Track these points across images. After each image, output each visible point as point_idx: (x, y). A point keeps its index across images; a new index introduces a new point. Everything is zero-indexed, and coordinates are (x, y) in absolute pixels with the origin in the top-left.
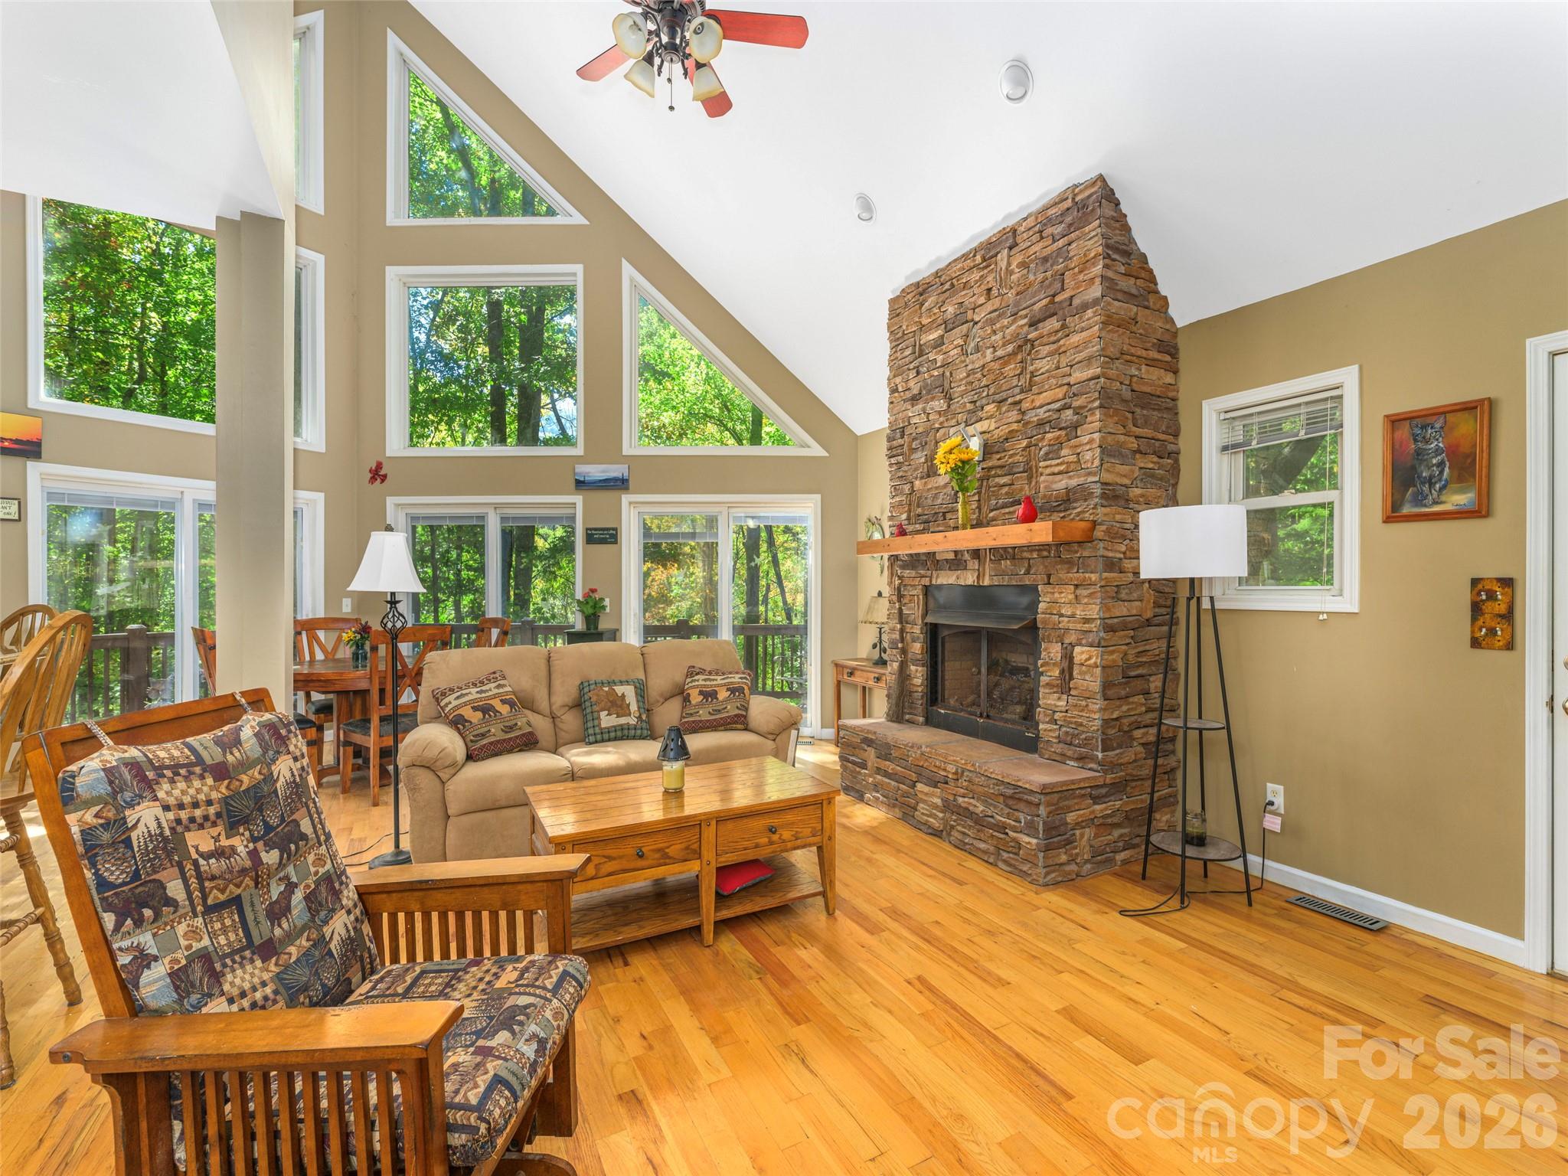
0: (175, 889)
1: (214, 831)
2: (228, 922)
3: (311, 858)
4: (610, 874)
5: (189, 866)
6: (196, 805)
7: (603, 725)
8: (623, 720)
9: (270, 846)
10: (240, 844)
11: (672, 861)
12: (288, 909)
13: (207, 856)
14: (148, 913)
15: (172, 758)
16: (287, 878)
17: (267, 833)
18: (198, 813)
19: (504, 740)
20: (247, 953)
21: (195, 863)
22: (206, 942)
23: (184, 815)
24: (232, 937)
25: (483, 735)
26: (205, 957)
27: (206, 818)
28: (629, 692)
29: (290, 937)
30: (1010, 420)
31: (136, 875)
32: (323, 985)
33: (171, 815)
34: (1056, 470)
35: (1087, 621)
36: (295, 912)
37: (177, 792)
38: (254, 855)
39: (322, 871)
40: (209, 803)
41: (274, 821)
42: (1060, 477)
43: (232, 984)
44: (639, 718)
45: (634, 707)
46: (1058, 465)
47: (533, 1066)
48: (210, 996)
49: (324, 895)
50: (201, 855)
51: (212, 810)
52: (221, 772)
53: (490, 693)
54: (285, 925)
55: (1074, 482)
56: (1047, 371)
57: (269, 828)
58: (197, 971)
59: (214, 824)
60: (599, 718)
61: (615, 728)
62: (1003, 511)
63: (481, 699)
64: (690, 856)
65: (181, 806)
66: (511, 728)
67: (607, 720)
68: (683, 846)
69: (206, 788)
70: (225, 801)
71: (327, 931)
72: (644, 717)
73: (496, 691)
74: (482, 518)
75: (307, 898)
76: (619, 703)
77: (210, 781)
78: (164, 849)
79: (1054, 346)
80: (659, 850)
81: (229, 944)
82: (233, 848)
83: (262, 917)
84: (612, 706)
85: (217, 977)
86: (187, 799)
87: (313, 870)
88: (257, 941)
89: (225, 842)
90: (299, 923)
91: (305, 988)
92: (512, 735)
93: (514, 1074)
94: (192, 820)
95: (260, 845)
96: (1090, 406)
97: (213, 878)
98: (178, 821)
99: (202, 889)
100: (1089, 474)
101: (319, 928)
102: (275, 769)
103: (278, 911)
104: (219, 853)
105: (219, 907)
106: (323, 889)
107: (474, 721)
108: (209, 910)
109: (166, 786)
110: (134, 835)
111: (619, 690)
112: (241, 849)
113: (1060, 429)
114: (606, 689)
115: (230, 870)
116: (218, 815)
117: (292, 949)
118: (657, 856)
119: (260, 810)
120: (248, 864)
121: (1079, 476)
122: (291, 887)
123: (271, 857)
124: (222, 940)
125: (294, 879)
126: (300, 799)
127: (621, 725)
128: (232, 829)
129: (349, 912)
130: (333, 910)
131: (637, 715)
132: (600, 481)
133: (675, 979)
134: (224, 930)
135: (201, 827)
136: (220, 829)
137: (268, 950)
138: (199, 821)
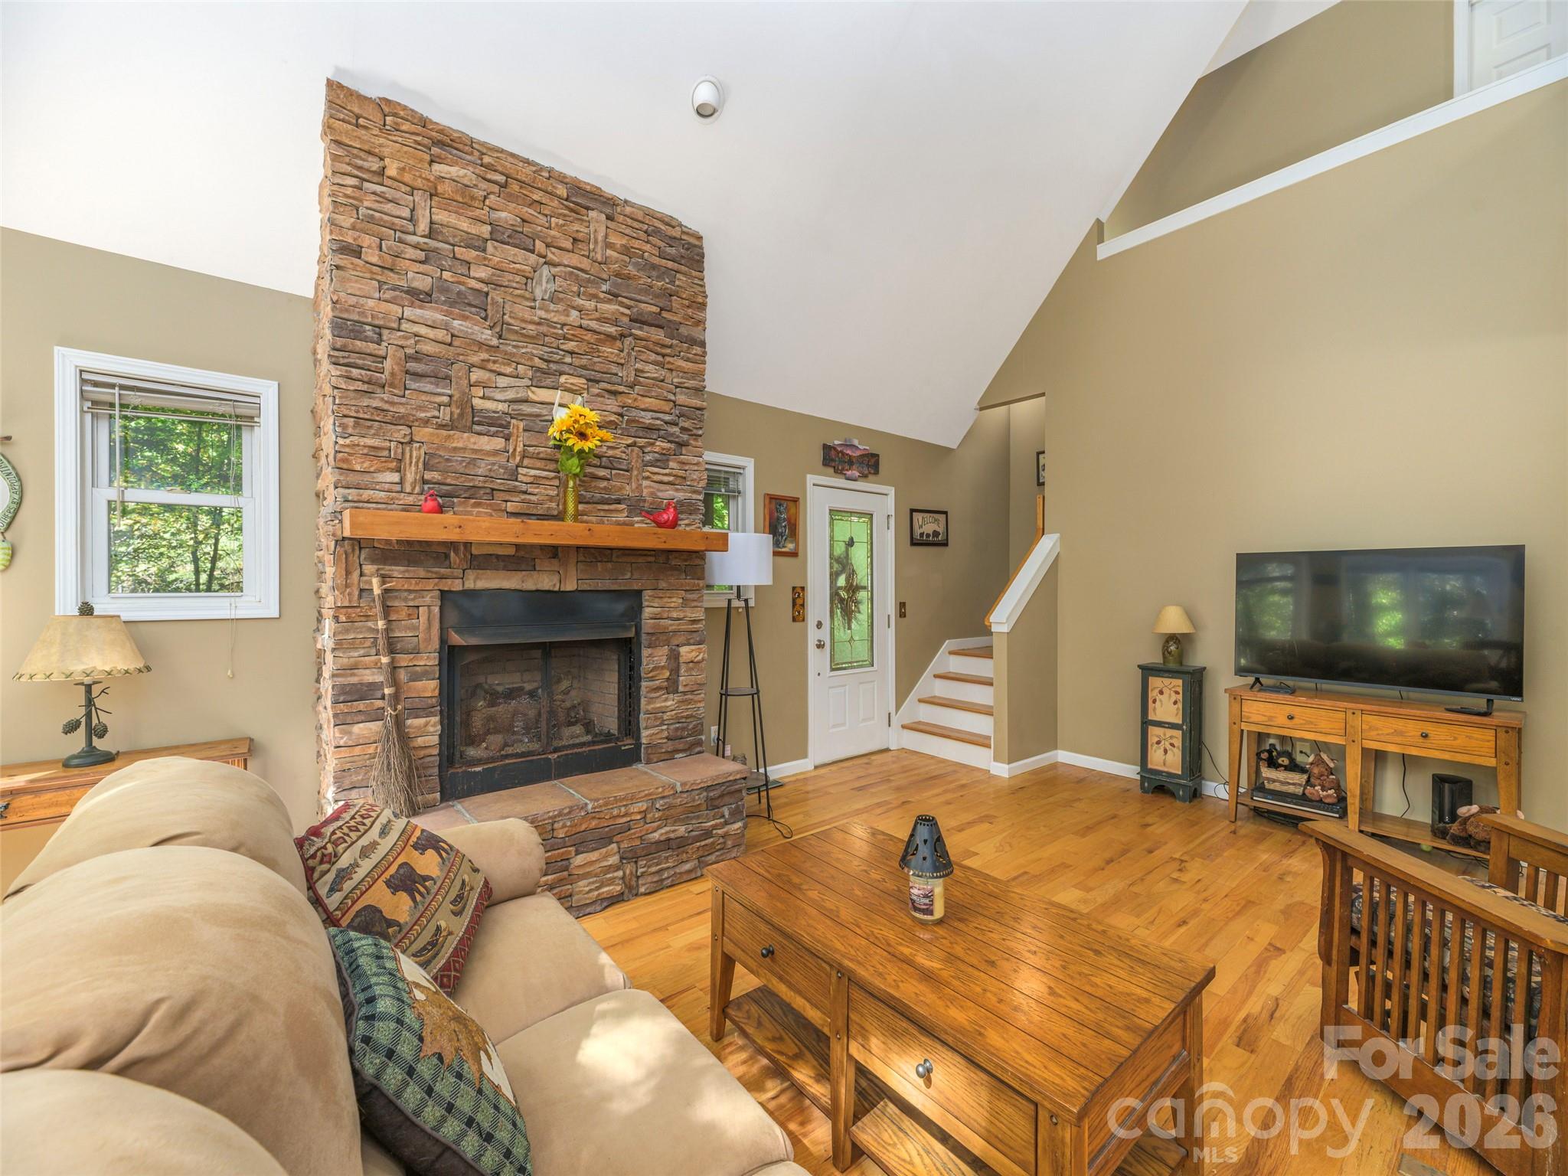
30: (609, 408)
34: (666, 479)
35: (694, 622)
42: (668, 487)
46: (666, 475)
55: (680, 496)
56: (653, 379)
62: (600, 507)
79: (660, 358)
96: (695, 431)
100: (695, 492)
113: (669, 441)
121: (685, 491)
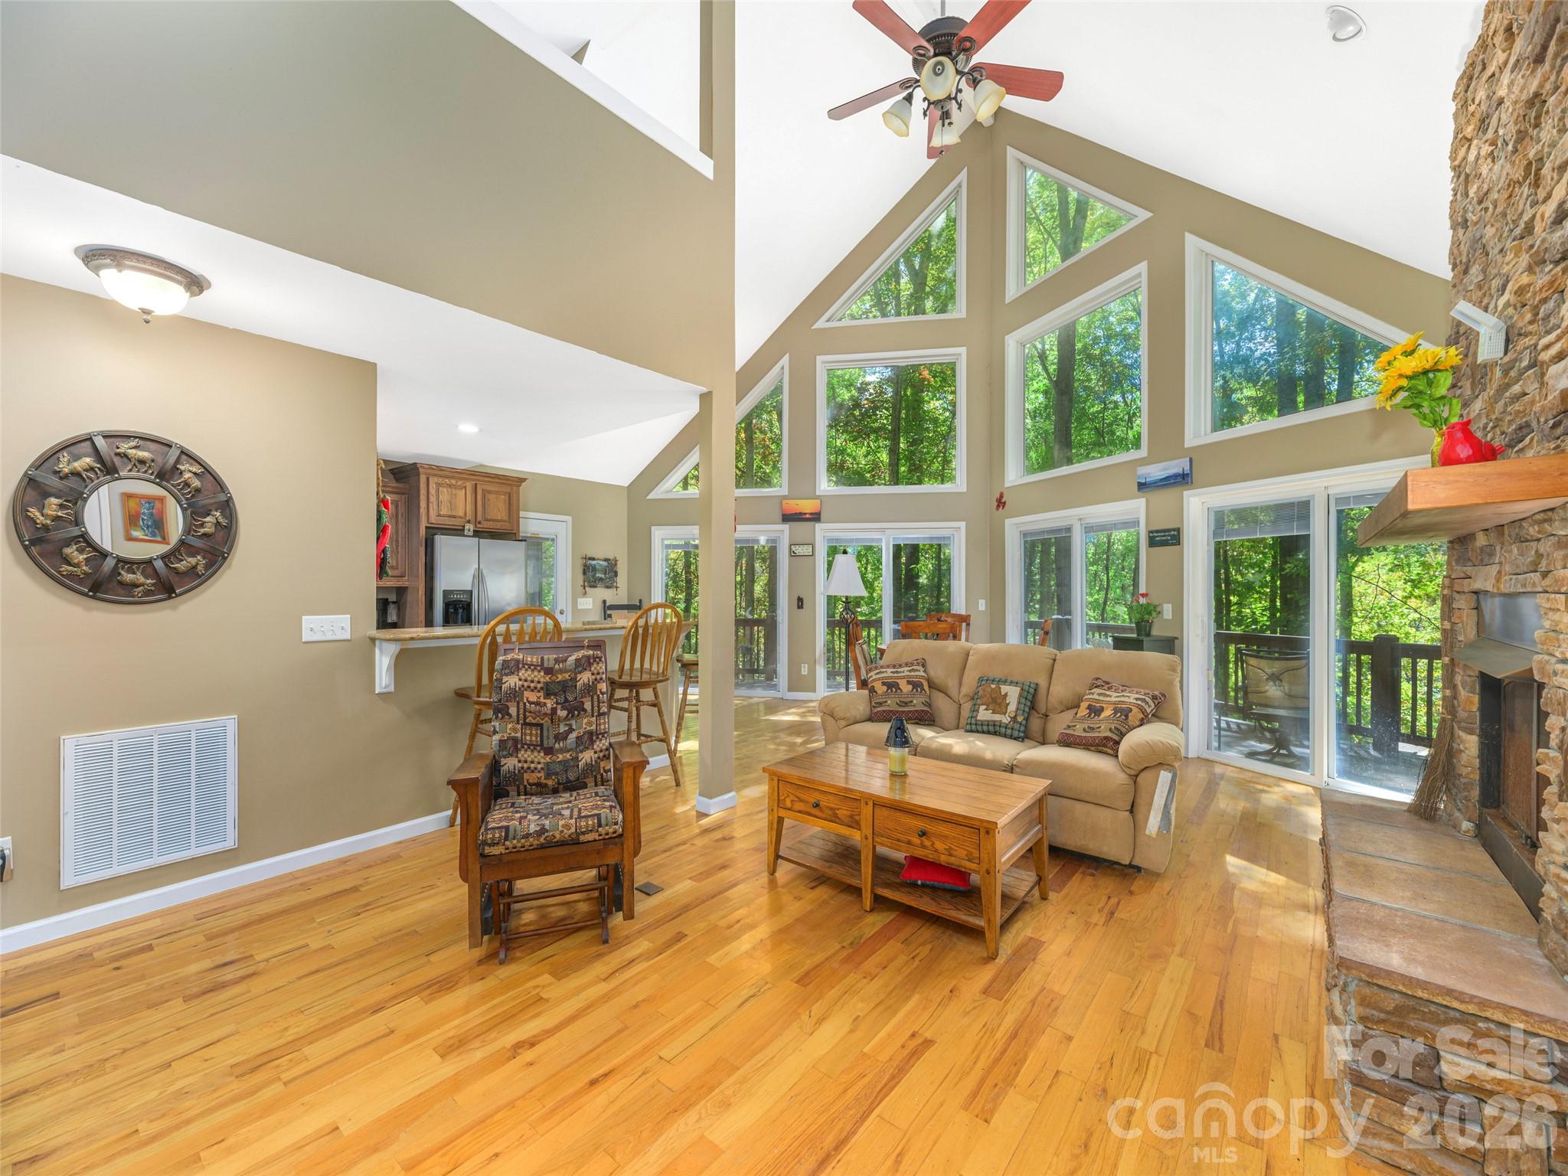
0: (513, 710)
1: (539, 694)
2: (534, 732)
3: (585, 721)
4: (800, 812)
5: (521, 704)
6: (532, 682)
7: (979, 718)
8: (997, 717)
9: (563, 708)
10: (550, 703)
11: (837, 820)
12: (566, 738)
13: (531, 703)
14: (500, 715)
15: (532, 661)
16: (570, 725)
17: (565, 702)
18: (532, 685)
19: (897, 712)
20: (538, 748)
21: (525, 704)
22: (519, 735)
23: (526, 684)
24: (534, 738)
25: (880, 704)
26: (515, 740)
27: (536, 688)
28: (1012, 693)
29: (562, 751)
31: (500, 701)
32: (567, 778)
33: (521, 683)
36: (568, 741)
37: (526, 675)
38: (554, 710)
39: (588, 728)
40: (539, 682)
41: (570, 698)
43: (523, 756)
44: (1014, 719)
45: (1012, 708)
47: (527, 836)
48: (511, 755)
49: (586, 739)
50: (529, 702)
51: (539, 686)
52: (549, 671)
53: (902, 674)
54: (561, 744)
57: (566, 700)
58: (510, 743)
59: (539, 691)
60: (978, 711)
61: (988, 723)
63: (891, 678)
64: (854, 825)
65: (526, 681)
66: (906, 704)
67: (984, 715)
68: (848, 813)
69: (540, 676)
70: (547, 684)
71: (581, 756)
72: (1020, 719)
73: (908, 673)
74: (1069, 529)
75: (577, 738)
76: (999, 701)
77: (542, 674)
78: (514, 695)
80: (831, 809)
81: (531, 741)
82: (545, 704)
83: (551, 737)
84: (992, 703)
85: (517, 750)
86: (529, 679)
87: (584, 726)
88: (545, 745)
89: (542, 700)
90: (569, 747)
91: (557, 774)
92: (906, 709)
93: (515, 831)
94: (529, 687)
95: (559, 707)
97: (530, 712)
98: (523, 686)
99: (524, 715)
101: (577, 753)
102: (579, 677)
103: (561, 737)
104: (537, 704)
105: (531, 725)
106: (586, 737)
107: (879, 692)
108: (525, 724)
109: (523, 672)
110: (503, 686)
111: (1004, 689)
112: (549, 705)
114: (993, 686)
115: (539, 712)
116: (542, 688)
117: (560, 756)
118: (830, 812)
119: (565, 692)
120: (549, 712)
122: (571, 730)
123: (562, 713)
124: (528, 738)
125: (574, 727)
126: (589, 693)
127: (994, 721)
128: (547, 695)
129: (595, 752)
130: (588, 748)
131: (1013, 715)
132: (1161, 480)
133: (811, 912)
134: (531, 735)
135: (532, 691)
136: (541, 694)
137: (549, 751)
138: (532, 688)
